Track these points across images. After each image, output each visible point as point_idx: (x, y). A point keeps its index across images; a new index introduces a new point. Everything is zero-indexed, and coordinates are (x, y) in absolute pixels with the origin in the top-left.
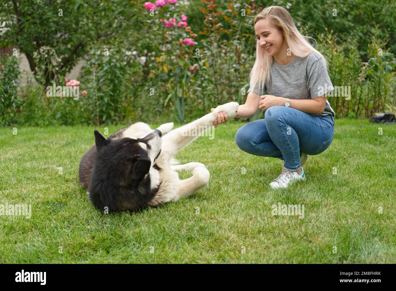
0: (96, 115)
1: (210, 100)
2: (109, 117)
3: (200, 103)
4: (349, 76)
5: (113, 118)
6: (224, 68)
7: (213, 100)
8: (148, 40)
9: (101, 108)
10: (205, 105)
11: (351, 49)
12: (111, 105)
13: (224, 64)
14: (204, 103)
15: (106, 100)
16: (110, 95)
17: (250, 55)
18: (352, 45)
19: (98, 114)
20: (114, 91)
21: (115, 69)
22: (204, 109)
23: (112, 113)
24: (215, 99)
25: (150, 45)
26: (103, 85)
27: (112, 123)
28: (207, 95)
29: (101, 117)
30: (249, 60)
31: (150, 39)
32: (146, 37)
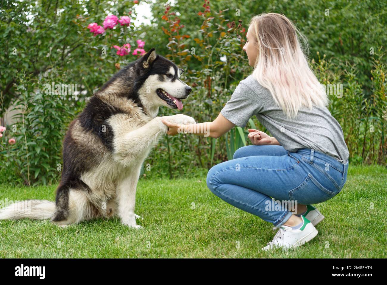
0: (26, 171)
1: (176, 146)
2: (43, 173)
3: (164, 150)
4: (351, 110)
5: (49, 174)
6: (193, 104)
7: (180, 146)
8: (96, 74)
9: (32, 162)
10: (170, 152)
11: (350, 76)
12: (45, 158)
13: (193, 100)
14: (169, 150)
15: (38, 151)
16: (45, 144)
17: (224, 88)
18: (350, 72)
19: (28, 169)
20: (48, 138)
21: (50, 110)
22: (169, 158)
23: (48, 168)
24: (182, 144)
25: (100, 80)
26: (35, 131)
27: (48, 181)
28: (172, 140)
29: (33, 173)
30: (223, 95)
31: (100, 73)
32: (94, 71)
